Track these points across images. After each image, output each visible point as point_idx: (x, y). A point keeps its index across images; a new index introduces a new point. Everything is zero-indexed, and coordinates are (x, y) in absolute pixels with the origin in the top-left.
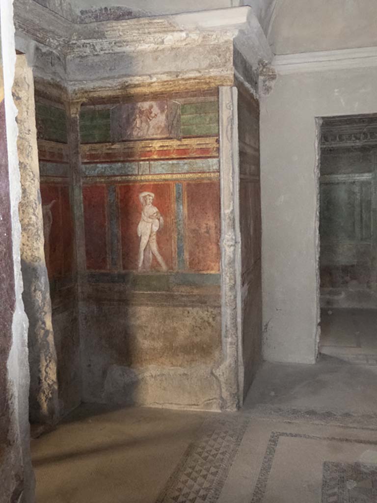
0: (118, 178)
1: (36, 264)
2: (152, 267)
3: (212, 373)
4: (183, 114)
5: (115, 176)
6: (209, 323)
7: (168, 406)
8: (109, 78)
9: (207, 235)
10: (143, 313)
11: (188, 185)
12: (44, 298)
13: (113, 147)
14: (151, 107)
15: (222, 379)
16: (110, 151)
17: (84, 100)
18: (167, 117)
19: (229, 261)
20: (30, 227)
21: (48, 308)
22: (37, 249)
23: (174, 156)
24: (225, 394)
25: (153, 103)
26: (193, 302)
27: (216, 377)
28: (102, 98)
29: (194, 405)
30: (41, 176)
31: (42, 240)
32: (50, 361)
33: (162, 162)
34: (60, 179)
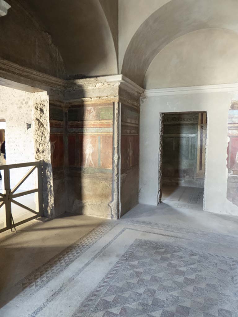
1: (48, 162)
2: (90, 165)
3: (109, 205)
4: (101, 111)
5: (79, 133)
6: (108, 187)
7: (94, 216)
9: (108, 155)
10: (86, 182)
11: (103, 136)
12: (50, 174)
13: (78, 122)
14: (91, 109)
15: (112, 208)
16: (77, 124)
17: (70, 106)
18: (96, 112)
19: (116, 165)
20: (46, 150)
21: (51, 178)
22: (49, 157)
23: (98, 126)
24: (113, 213)
25: (92, 107)
26: (103, 179)
27: (110, 207)
28: (76, 106)
29: (102, 216)
30: (50, 132)
31: (50, 154)
32: (52, 196)
33: (94, 128)
34: (59, 133)
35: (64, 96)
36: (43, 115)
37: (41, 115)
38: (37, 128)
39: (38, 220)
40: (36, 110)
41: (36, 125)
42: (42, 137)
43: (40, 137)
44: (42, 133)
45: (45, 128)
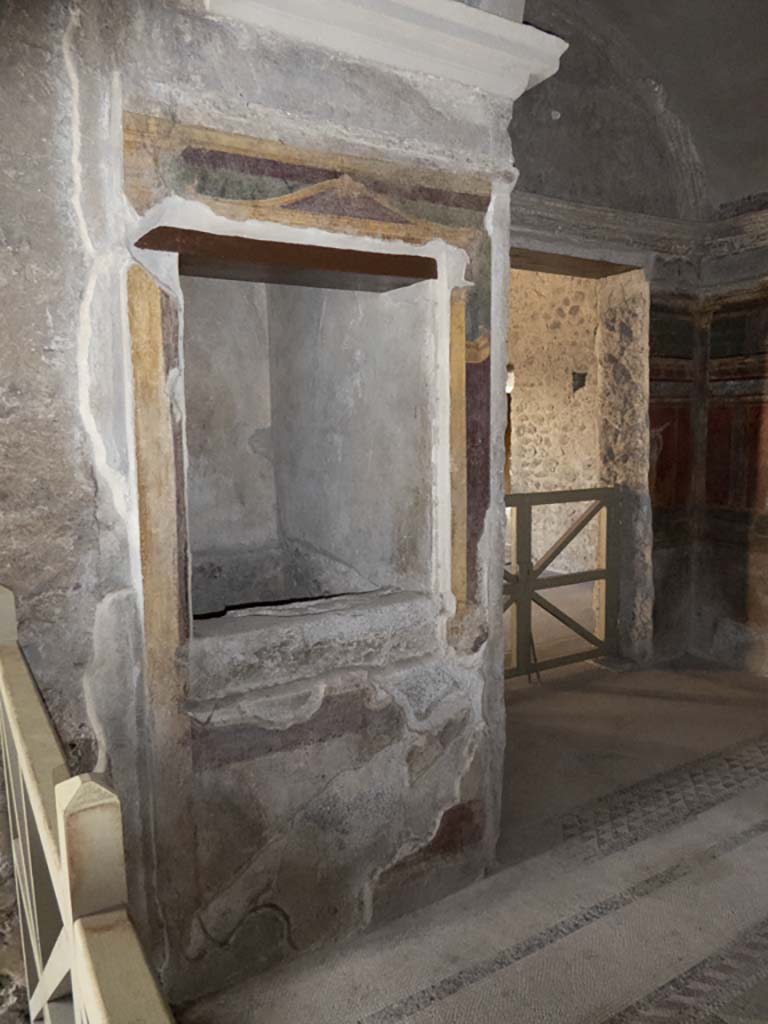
0: (749, 398)
1: (639, 492)
5: (747, 395)
8: (747, 279)
12: (646, 529)
13: (746, 361)
16: (743, 366)
17: (718, 307)
20: (637, 452)
21: (649, 540)
22: (642, 475)
28: (739, 304)
30: (651, 397)
31: (647, 466)
32: (647, 598)
34: (678, 400)
35: (699, 276)
36: (628, 344)
37: (625, 344)
38: (609, 387)
40: (607, 331)
41: (607, 377)
42: (623, 413)
43: (619, 413)
44: (626, 401)
45: (633, 383)
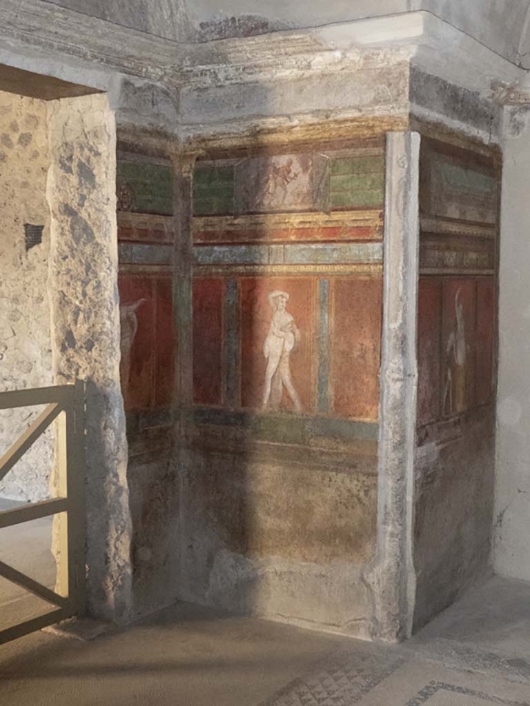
0: (241, 269)
1: (108, 389)
2: (281, 405)
3: (362, 579)
4: (334, 173)
5: (236, 265)
6: (359, 499)
7: (295, 622)
8: (235, 120)
9: (361, 361)
10: (266, 474)
11: (338, 282)
12: (119, 440)
13: (236, 222)
14: (290, 163)
15: (377, 590)
16: (232, 228)
17: (201, 152)
18: (311, 178)
19: (393, 404)
20: (104, 337)
21: (123, 455)
22: (112, 368)
23: (319, 238)
24: (381, 615)
25: (293, 157)
26: (338, 464)
27: (368, 586)
28: (225, 150)
29: (334, 625)
30: (120, 264)
32: (122, 532)
33: (302, 246)
34: (156, 268)
35: (177, 108)
36: (90, 193)
37: (85, 192)
38: (66, 248)
39: (64, 629)
40: (62, 172)
41: (62, 234)
42: (85, 283)
43: (79, 283)
44: (88, 268)
45: (97, 244)
